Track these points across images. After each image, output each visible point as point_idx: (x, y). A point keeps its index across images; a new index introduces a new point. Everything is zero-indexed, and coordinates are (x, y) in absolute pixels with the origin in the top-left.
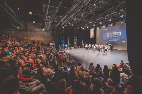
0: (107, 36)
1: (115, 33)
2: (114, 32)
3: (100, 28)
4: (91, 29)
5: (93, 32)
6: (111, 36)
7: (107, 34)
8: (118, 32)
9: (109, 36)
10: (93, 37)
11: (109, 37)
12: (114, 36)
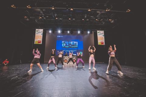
0: (63, 45)
1: (72, 43)
2: (71, 41)
3: (53, 32)
4: (37, 30)
5: (42, 36)
6: (67, 46)
7: (63, 42)
8: (75, 42)
9: (65, 45)
10: (41, 43)
11: (65, 47)
12: (70, 46)
